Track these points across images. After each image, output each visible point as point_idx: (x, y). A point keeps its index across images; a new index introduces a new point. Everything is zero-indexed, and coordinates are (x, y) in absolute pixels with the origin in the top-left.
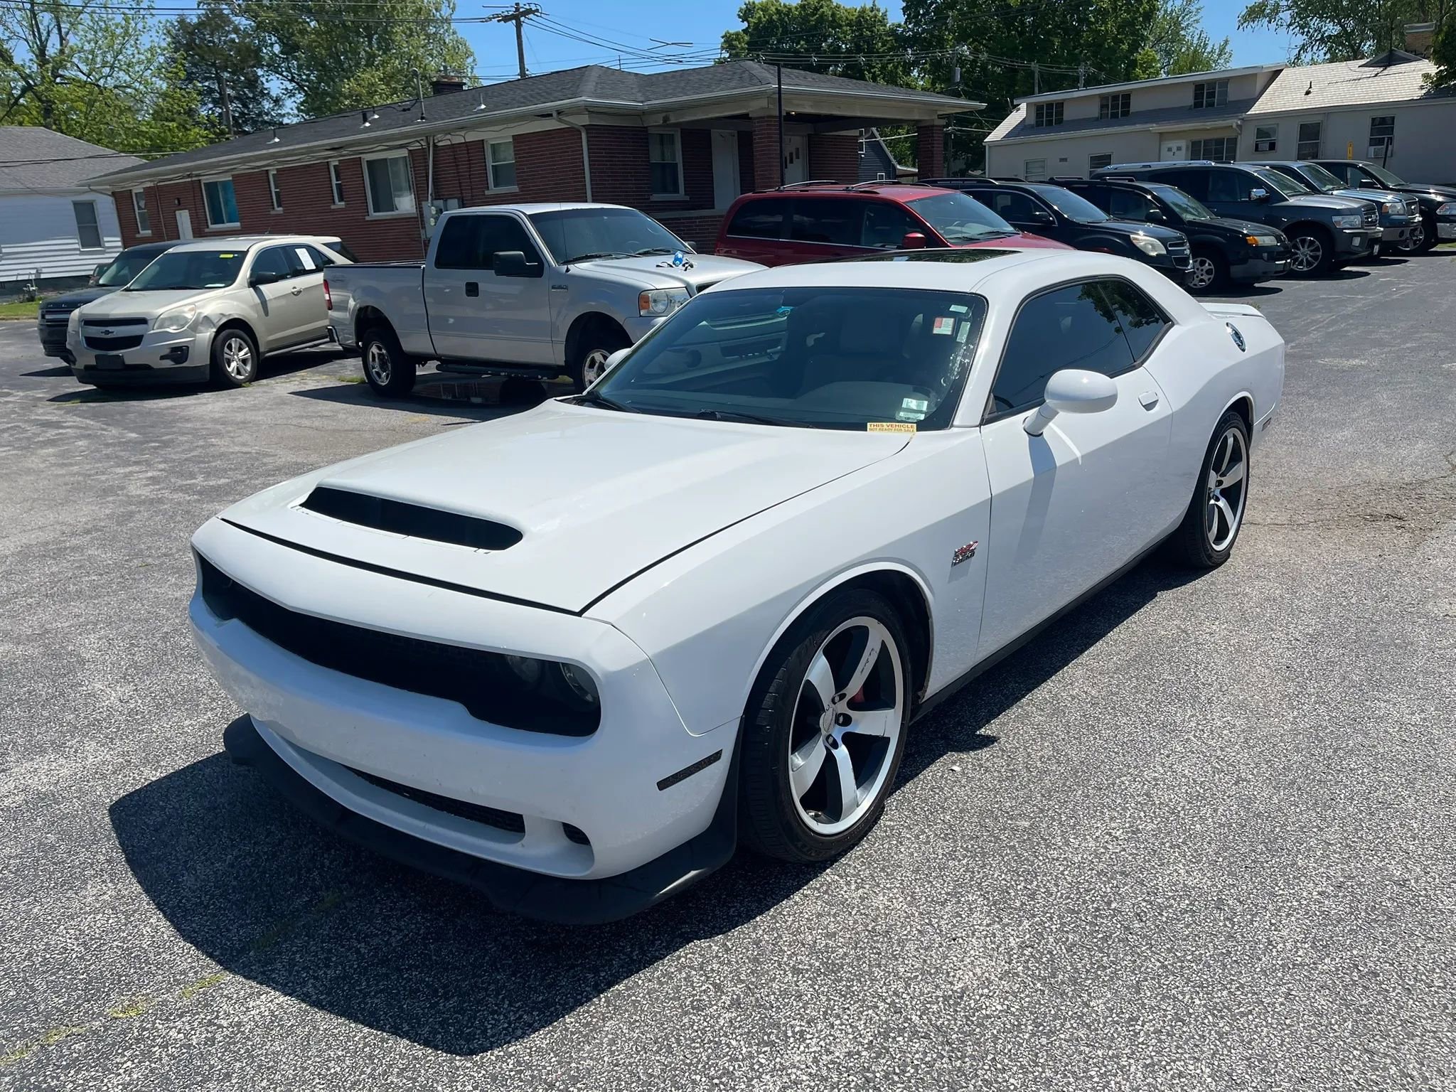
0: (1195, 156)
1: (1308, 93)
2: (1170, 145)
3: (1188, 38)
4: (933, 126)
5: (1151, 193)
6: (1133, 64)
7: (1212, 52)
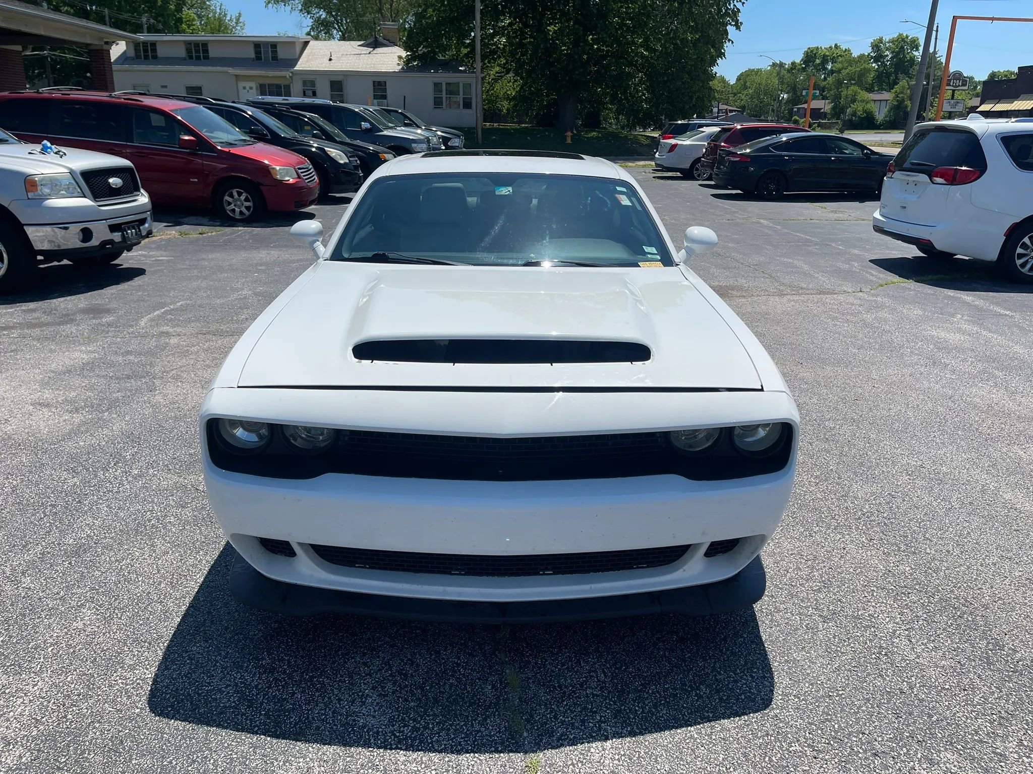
0: (263, 93)
1: (330, 60)
2: (244, 85)
3: (213, 7)
4: (102, 50)
5: (306, 117)
6: (180, 21)
7: (231, 20)
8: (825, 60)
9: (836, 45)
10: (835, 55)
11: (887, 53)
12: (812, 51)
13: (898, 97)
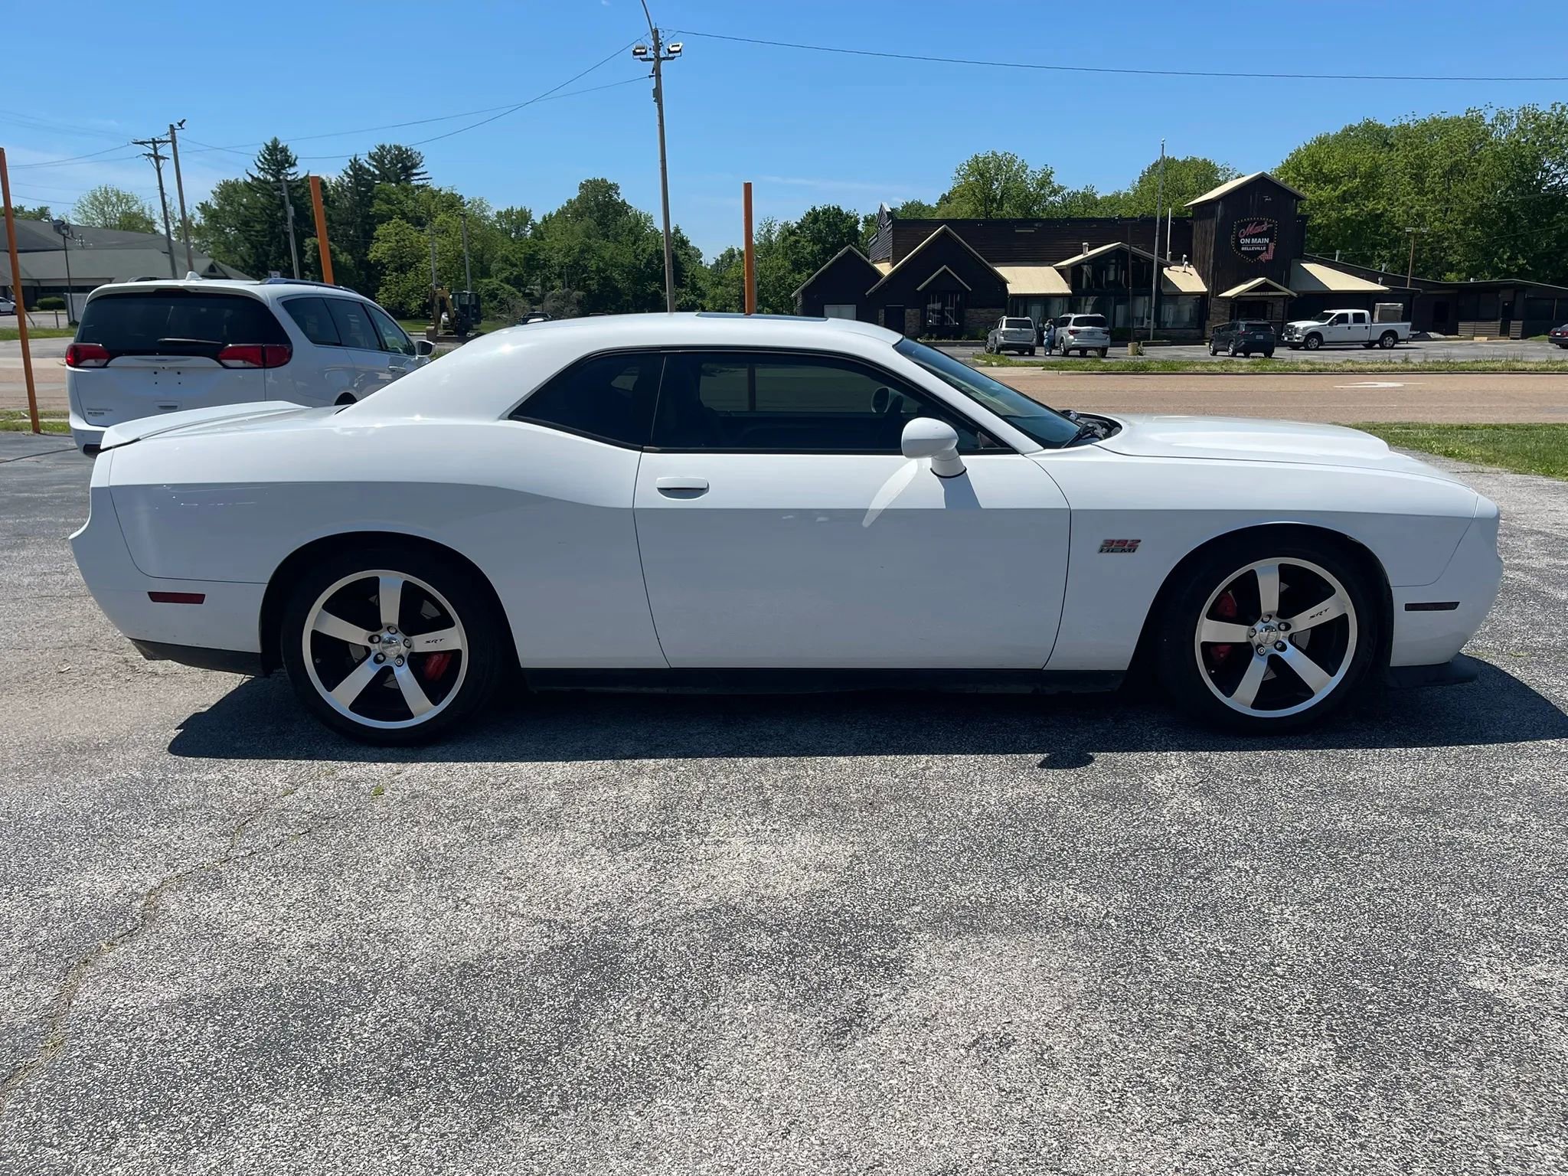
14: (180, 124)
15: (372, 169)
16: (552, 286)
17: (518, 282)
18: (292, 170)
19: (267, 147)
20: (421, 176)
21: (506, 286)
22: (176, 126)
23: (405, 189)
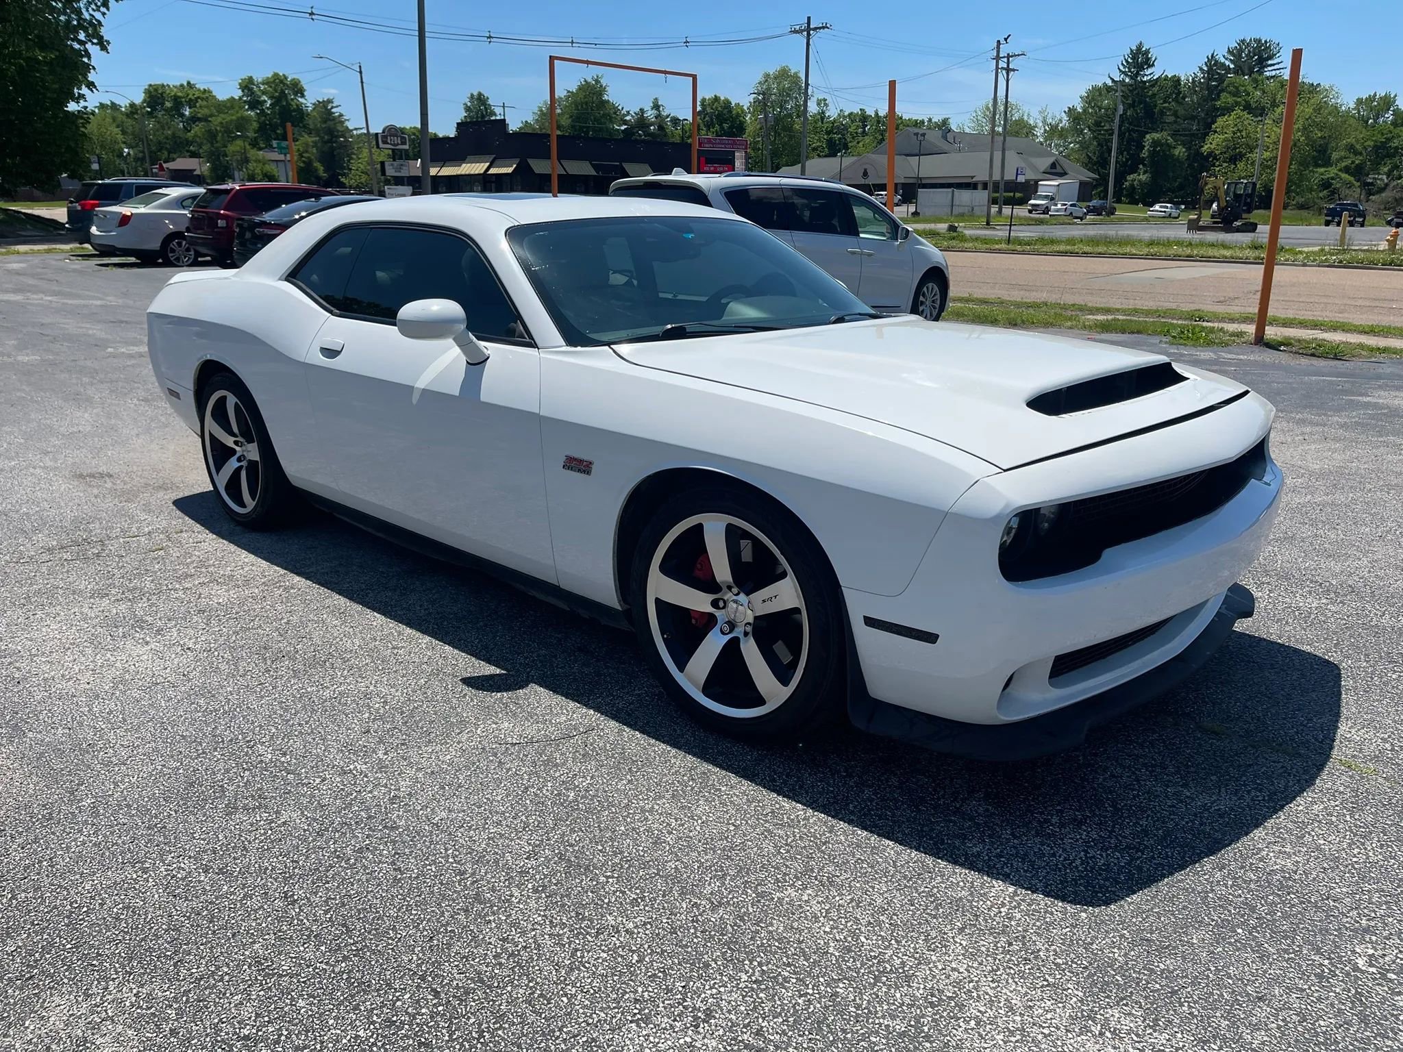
8: (178, 103)
9: (189, 83)
10: (190, 96)
11: (264, 98)
12: (156, 90)
13: (302, 157)
14: (1006, 39)
15: (1227, 63)
16: (1400, 175)
17: (1357, 172)
18: (1150, 71)
19: (1131, 50)
20: (1276, 67)
21: (1344, 175)
22: (1002, 41)
23: (1256, 81)
